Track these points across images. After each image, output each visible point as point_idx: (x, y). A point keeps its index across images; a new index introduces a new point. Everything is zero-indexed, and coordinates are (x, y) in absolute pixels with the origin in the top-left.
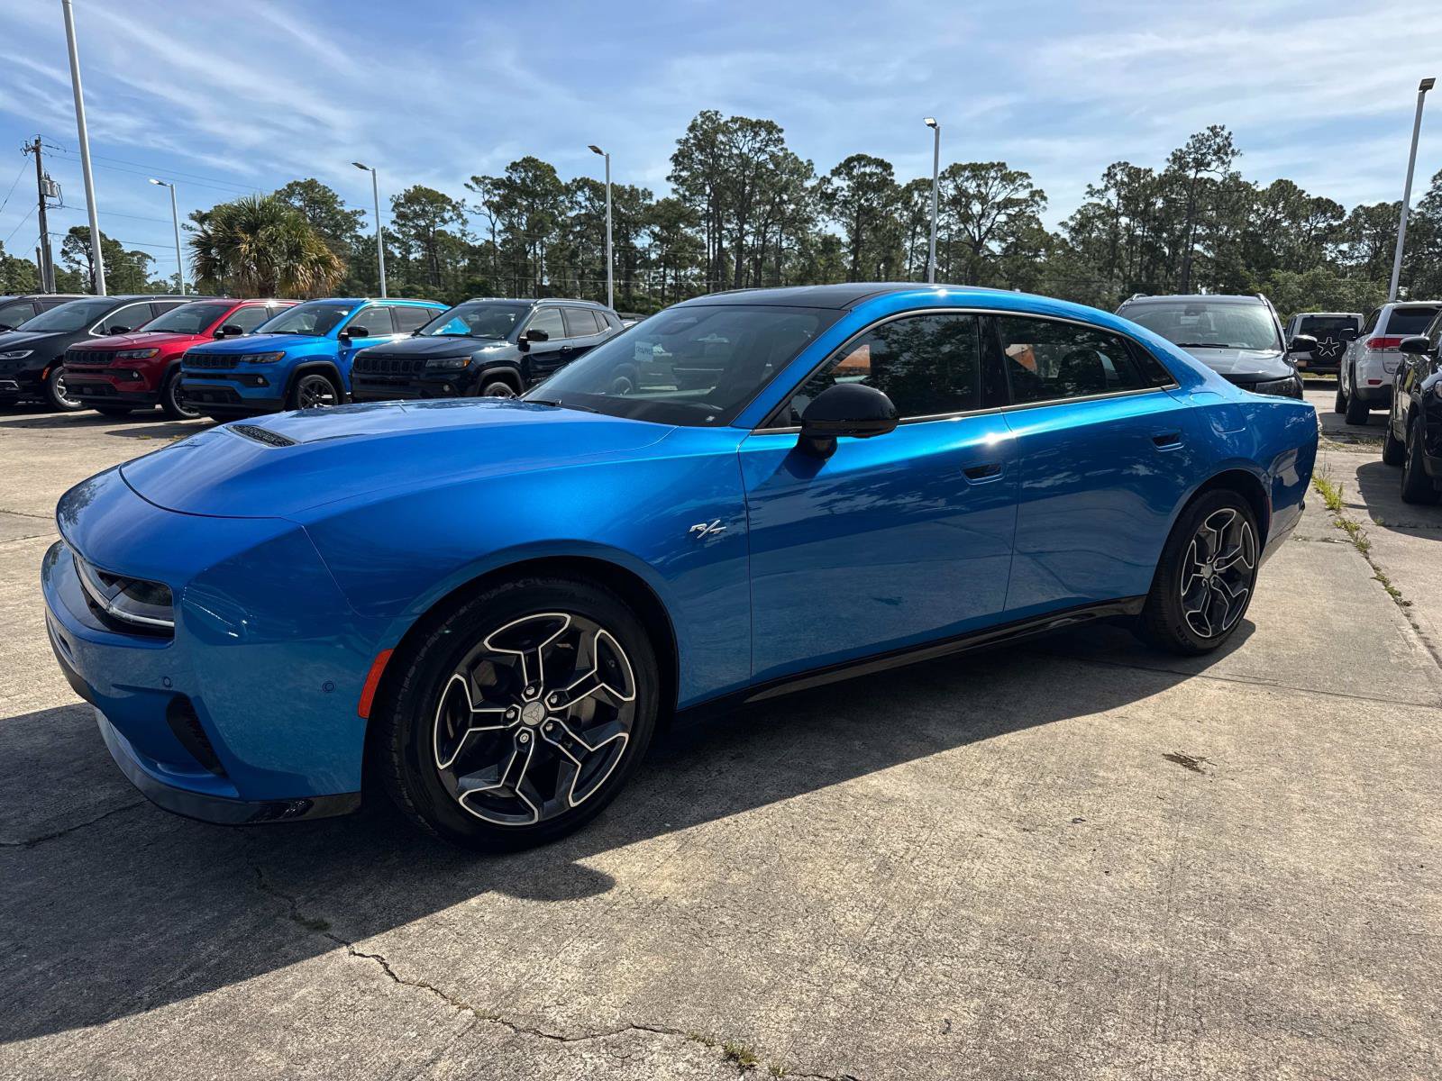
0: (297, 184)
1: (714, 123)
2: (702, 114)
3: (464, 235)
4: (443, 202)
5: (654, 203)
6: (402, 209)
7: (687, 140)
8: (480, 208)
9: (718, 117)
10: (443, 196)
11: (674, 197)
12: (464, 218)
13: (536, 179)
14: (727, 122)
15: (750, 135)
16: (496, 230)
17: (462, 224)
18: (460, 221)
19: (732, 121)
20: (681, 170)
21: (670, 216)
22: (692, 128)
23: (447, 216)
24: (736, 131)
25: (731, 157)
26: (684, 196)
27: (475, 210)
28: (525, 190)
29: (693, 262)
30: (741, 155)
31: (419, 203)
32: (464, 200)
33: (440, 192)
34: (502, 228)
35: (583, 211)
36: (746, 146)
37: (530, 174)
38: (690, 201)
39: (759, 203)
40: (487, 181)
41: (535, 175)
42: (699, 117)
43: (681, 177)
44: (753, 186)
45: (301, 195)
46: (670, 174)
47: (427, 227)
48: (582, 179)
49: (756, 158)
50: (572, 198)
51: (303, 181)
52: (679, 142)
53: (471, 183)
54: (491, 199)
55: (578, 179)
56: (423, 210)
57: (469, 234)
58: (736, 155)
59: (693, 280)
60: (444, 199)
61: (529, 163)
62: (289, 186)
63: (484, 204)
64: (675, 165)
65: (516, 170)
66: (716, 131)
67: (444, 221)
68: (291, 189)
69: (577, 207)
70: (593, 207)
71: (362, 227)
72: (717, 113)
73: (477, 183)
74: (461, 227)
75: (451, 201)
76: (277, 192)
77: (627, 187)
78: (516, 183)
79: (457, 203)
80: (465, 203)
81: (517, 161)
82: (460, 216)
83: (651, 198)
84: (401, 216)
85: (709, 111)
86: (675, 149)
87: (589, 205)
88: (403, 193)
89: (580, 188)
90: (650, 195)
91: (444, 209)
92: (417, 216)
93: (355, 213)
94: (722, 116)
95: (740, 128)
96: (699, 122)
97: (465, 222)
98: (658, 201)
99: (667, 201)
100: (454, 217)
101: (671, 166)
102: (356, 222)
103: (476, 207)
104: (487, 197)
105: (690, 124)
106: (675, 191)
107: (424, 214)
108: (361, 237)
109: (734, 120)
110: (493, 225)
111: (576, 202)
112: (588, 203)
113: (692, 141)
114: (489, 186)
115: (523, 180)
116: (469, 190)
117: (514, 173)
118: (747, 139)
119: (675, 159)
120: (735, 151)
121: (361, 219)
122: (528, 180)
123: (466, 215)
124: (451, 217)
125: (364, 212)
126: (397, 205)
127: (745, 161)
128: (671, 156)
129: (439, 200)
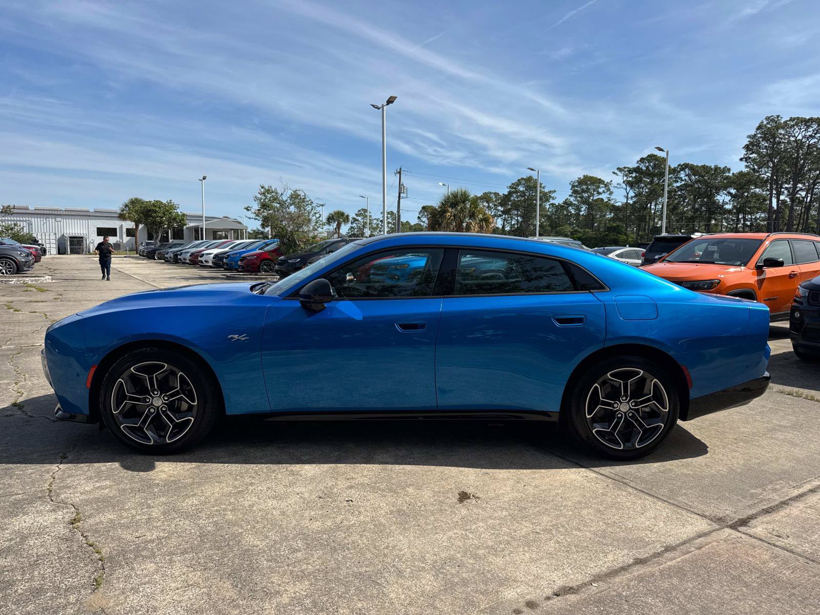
0: (523, 179)
1: (776, 123)
2: (768, 118)
3: (609, 200)
4: (599, 183)
5: (731, 175)
6: (576, 188)
7: (755, 135)
8: (620, 185)
9: (779, 118)
10: (600, 179)
11: (745, 170)
12: (611, 191)
13: (655, 167)
14: (787, 121)
15: (803, 128)
16: (629, 196)
17: (610, 194)
18: (608, 192)
19: (790, 120)
20: (751, 154)
21: (742, 182)
22: (759, 128)
23: (601, 190)
24: (793, 126)
25: (789, 142)
26: (754, 169)
27: (617, 186)
28: (647, 173)
29: (759, 209)
30: (796, 141)
31: (586, 184)
32: (611, 181)
33: (598, 178)
34: (633, 195)
35: (683, 183)
36: (800, 135)
37: (652, 164)
38: (758, 172)
39: (810, 170)
40: (626, 170)
41: (655, 165)
42: (764, 120)
43: (750, 158)
44: (805, 159)
45: (524, 184)
46: (742, 156)
47: (589, 197)
48: (684, 164)
49: (808, 142)
50: (677, 175)
51: (525, 177)
52: (749, 137)
53: (616, 171)
54: (628, 179)
55: (682, 164)
56: (587, 188)
57: (612, 199)
58: (793, 141)
59: (761, 221)
60: (600, 181)
61: (651, 157)
62: (519, 180)
63: (624, 182)
64: (747, 151)
65: (643, 162)
66: (778, 128)
67: (599, 193)
68: (519, 182)
69: (679, 180)
70: (690, 179)
71: (553, 199)
72: (778, 116)
73: (620, 171)
74: (608, 196)
75: (604, 182)
76: (512, 184)
77: (713, 167)
78: (642, 170)
79: (607, 183)
80: (612, 183)
81: (644, 157)
82: (609, 190)
83: (729, 172)
84: (575, 192)
85: (772, 116)
86: (746, 141)
87: (687, 179)
88: (577, 179)
89: (683, 169)
90: (729, 170)
91: (599, 187)
92: (584, 191)
93: (550, 192)
94: (782, 118)
95: (797, 124)
96: (765, 122)
97: (611, 193)
98: (733, 174)
99: (741, 173)
100: (605, 191)
101: (744, 152)
102: (550, 197)
103: (618, 184)
104: (625, 178)
105: (758, 125)
106: (747, 167)
107: (587, 191)
108: (555, 204)
109: (792, 119)
110: (628, 194)
111: (679, 178)
112: (687, 178)
113: (759, 135)
114: (627, 172)
115: (647, 168)
116: (615, 175)
117: (642, 164)
118: (802, 130)
119: (747, 147)
120: (792, 139)
121: (553, 195)
122: (650, 167)
123: (612, 189)
124: (604, 191)
125: (555, 191)
126: (573, 186)
127: (799, 144)
128: (744, 146)
129: (597, 182)
